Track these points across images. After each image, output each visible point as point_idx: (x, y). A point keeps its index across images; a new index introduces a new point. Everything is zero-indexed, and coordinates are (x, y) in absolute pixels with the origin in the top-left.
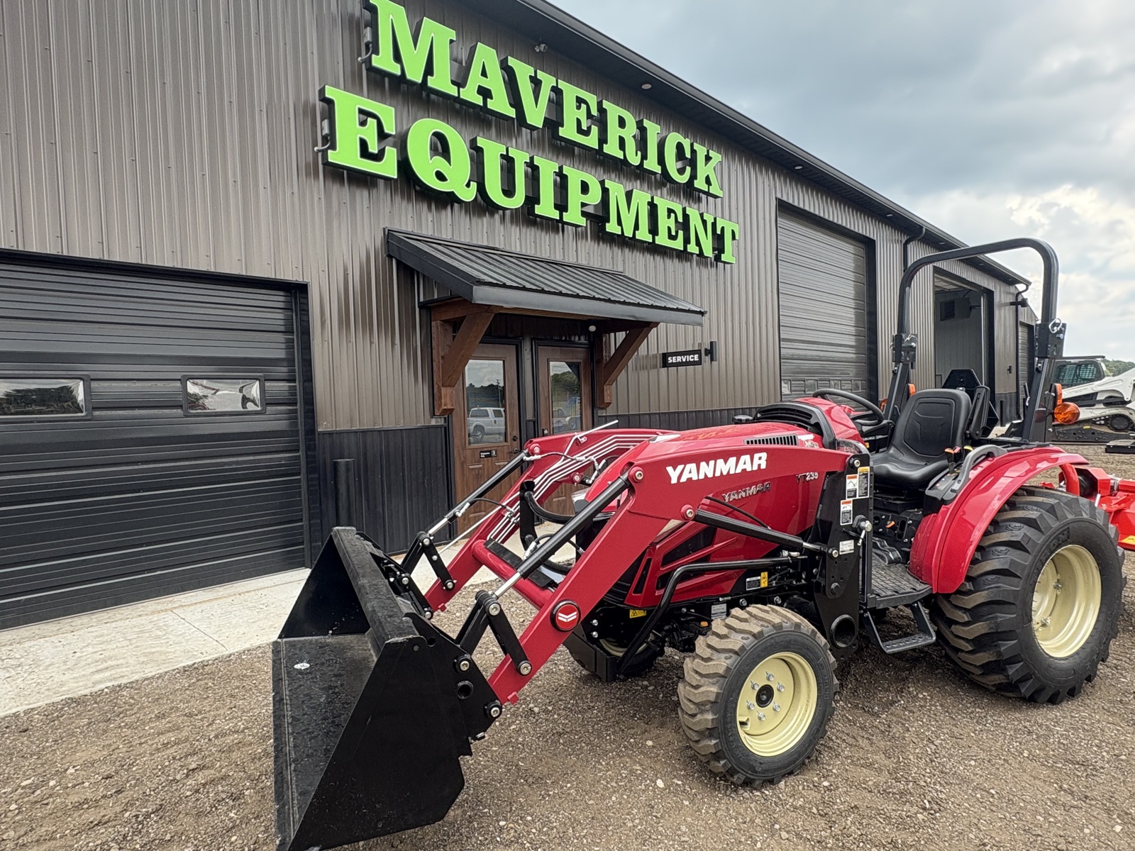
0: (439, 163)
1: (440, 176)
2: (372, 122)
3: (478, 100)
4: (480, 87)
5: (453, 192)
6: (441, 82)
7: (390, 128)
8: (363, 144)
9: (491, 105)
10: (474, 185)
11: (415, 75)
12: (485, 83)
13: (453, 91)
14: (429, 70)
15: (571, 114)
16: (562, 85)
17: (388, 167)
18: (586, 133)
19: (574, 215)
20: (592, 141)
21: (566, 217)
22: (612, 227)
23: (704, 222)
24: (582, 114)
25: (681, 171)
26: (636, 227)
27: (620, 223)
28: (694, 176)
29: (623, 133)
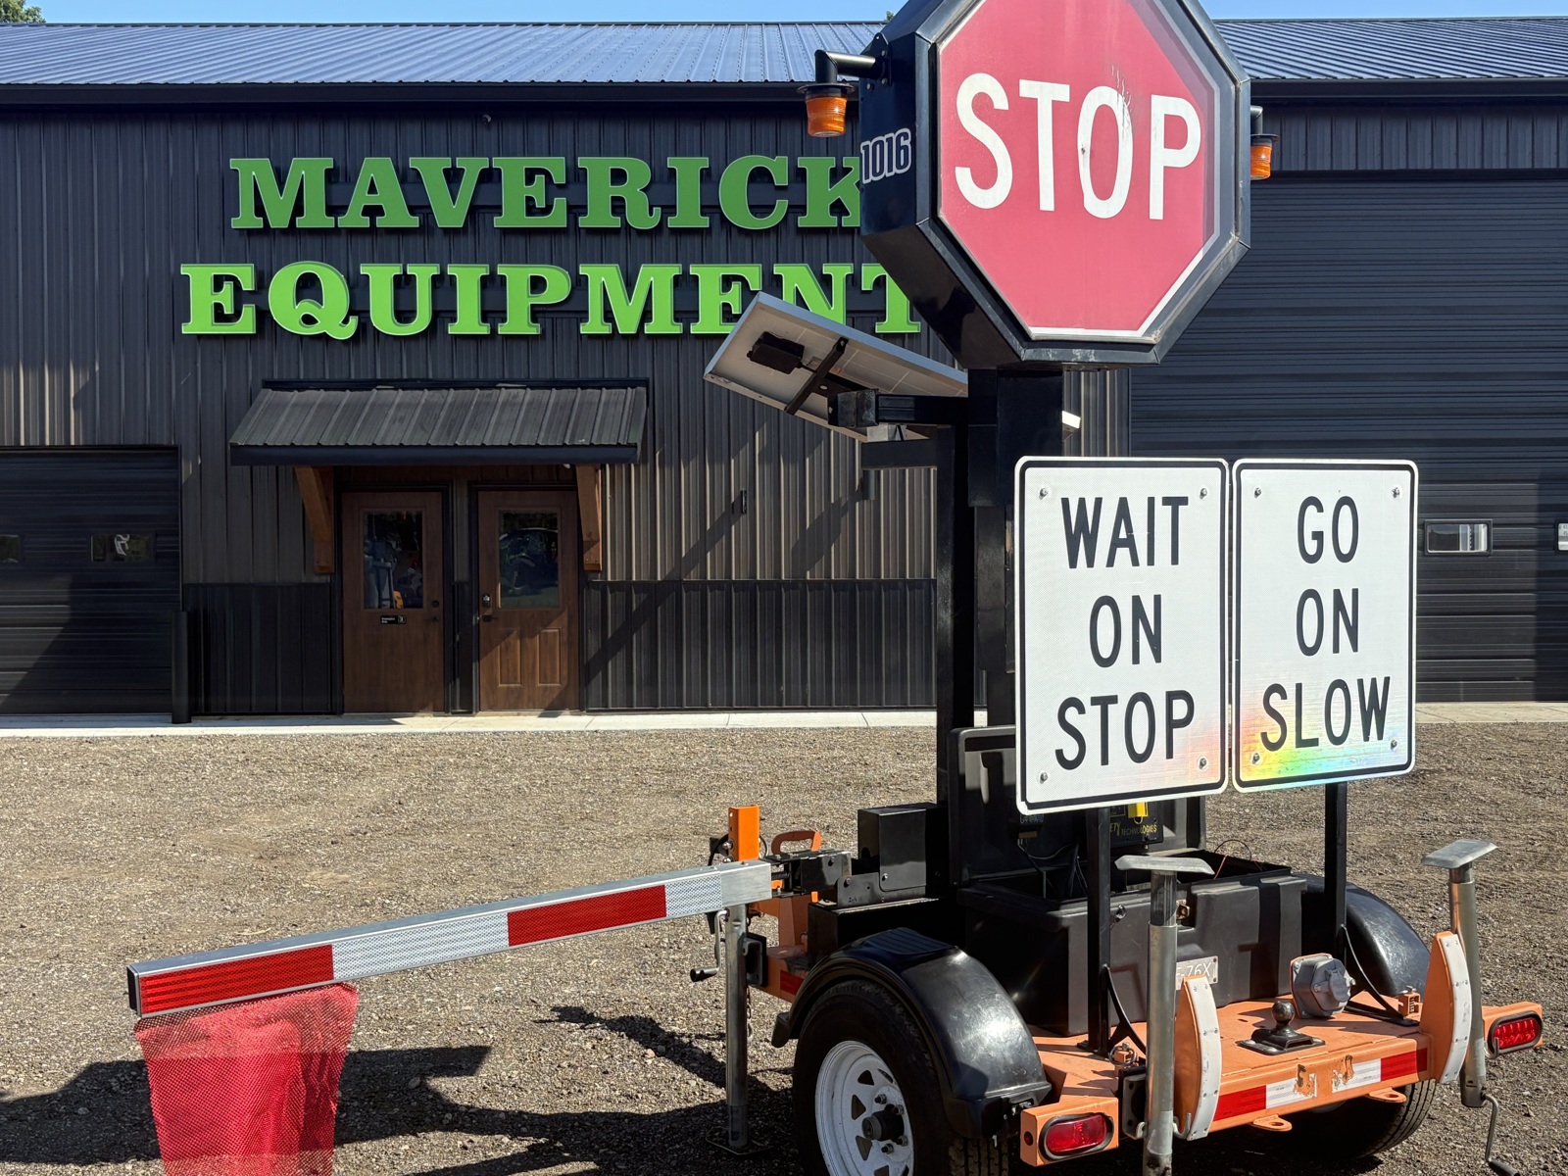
0: (307, 307)
1: (308, 320)
2: (228, 287)
3: (365, 223)
4: (365, 206)
5: (325, 333)
6: (315, 216)
7: (248, 284)
8: (218, 307)
9: (381, 222)
10: (353, 321)
11: (279, 219)
12: (372, 200)
13: (328, 222)
14: (298, 210)
15: (514, 193)
16: (498, 162)
17: (246, 324)
18: (547, 210)
19: (518, 322)
20: (558, 218)
21: (503, 329)
22: (594, 325)
23: (825, 282)
24: (538, 191)
25: (760, 209)
26: (646, 315)
27: (608, 316)
28: (799, 208)
29: (619, 191)
